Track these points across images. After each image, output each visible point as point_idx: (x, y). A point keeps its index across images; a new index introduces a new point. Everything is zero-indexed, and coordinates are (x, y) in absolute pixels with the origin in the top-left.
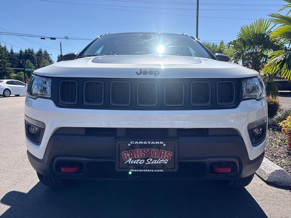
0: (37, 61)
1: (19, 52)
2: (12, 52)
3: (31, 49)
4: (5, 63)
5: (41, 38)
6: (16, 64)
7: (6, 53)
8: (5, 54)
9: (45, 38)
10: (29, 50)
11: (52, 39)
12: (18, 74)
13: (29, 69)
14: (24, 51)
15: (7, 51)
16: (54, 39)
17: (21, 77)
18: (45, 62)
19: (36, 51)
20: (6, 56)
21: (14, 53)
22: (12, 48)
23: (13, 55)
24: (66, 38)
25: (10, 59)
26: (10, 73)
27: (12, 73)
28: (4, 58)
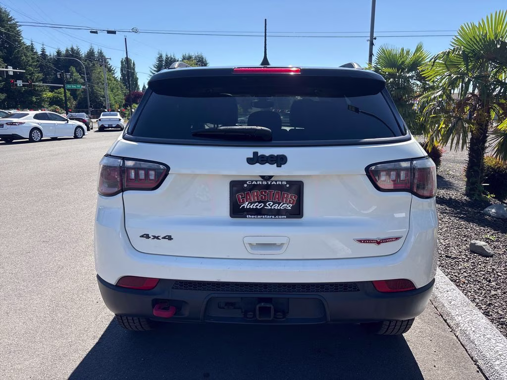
0: (87, 70)
1: (56, 54)
2: (43, 54)
3: (75, 48)
4: (33, 73)
5: (91, 32)
6: (52, 75)
7: (33, 56)
8: (32, 58)
9: (98, 32)
10: (72, 49)
11: (109, 32)
12: (55, 93)
13: (72, 86)
14: (63, 51)
15: (35, 51)
16: (114, 32)
17: (60, 99)
18: (100, 72)
19: (84, 52)
20: (34, 62)
21: (47, 55)
22: (44, 46)
23: (45, 59)
24: (135, 31)
25: (41, 66)
26: (41, 91)
27: (45, 91)
28: (30, 65)
